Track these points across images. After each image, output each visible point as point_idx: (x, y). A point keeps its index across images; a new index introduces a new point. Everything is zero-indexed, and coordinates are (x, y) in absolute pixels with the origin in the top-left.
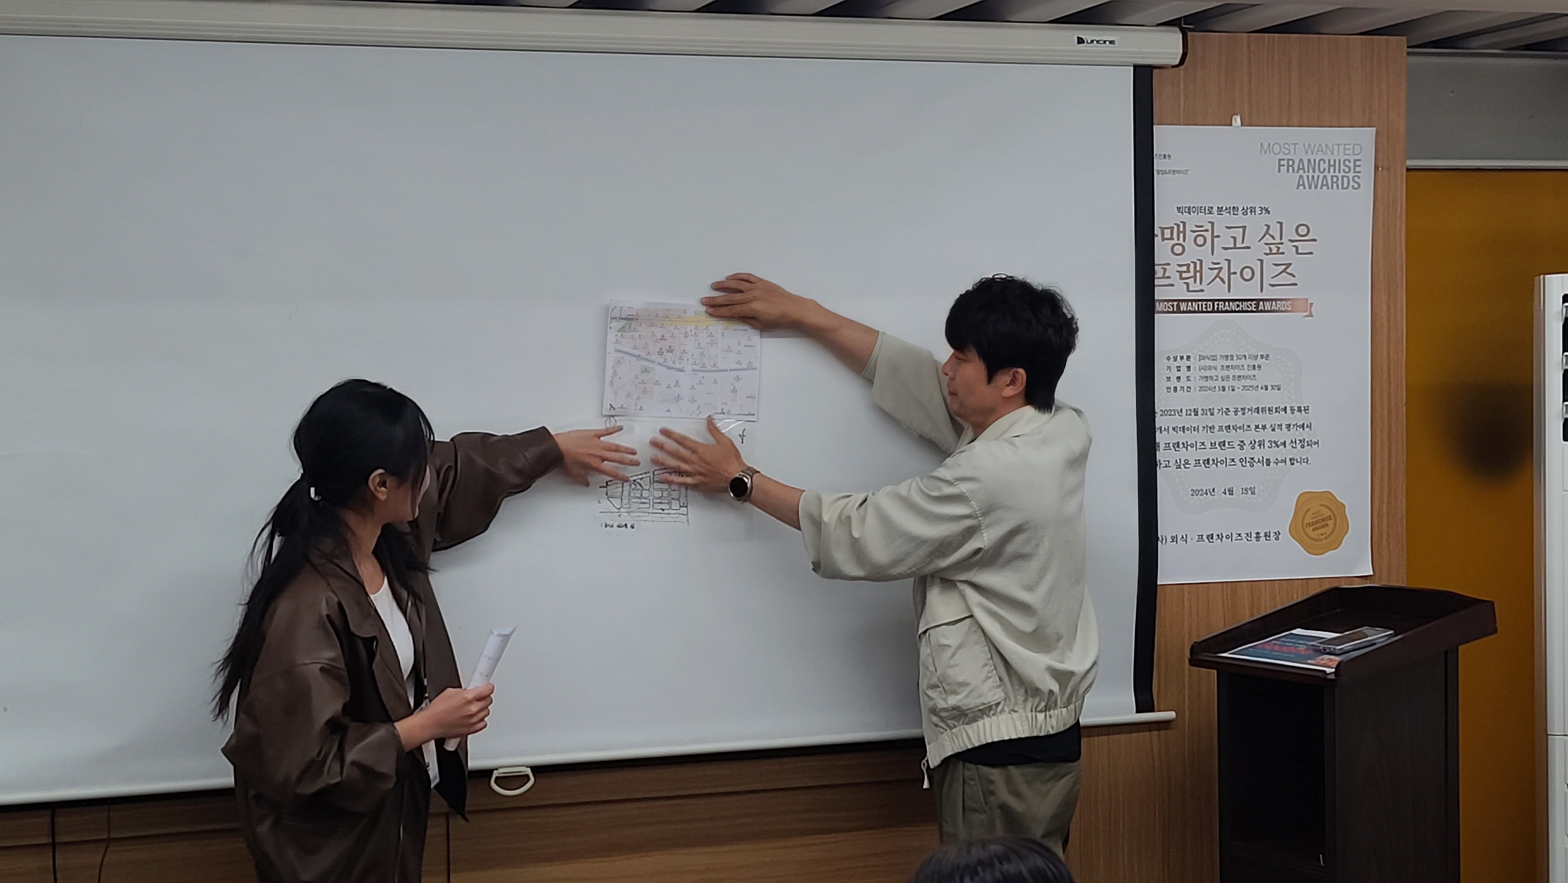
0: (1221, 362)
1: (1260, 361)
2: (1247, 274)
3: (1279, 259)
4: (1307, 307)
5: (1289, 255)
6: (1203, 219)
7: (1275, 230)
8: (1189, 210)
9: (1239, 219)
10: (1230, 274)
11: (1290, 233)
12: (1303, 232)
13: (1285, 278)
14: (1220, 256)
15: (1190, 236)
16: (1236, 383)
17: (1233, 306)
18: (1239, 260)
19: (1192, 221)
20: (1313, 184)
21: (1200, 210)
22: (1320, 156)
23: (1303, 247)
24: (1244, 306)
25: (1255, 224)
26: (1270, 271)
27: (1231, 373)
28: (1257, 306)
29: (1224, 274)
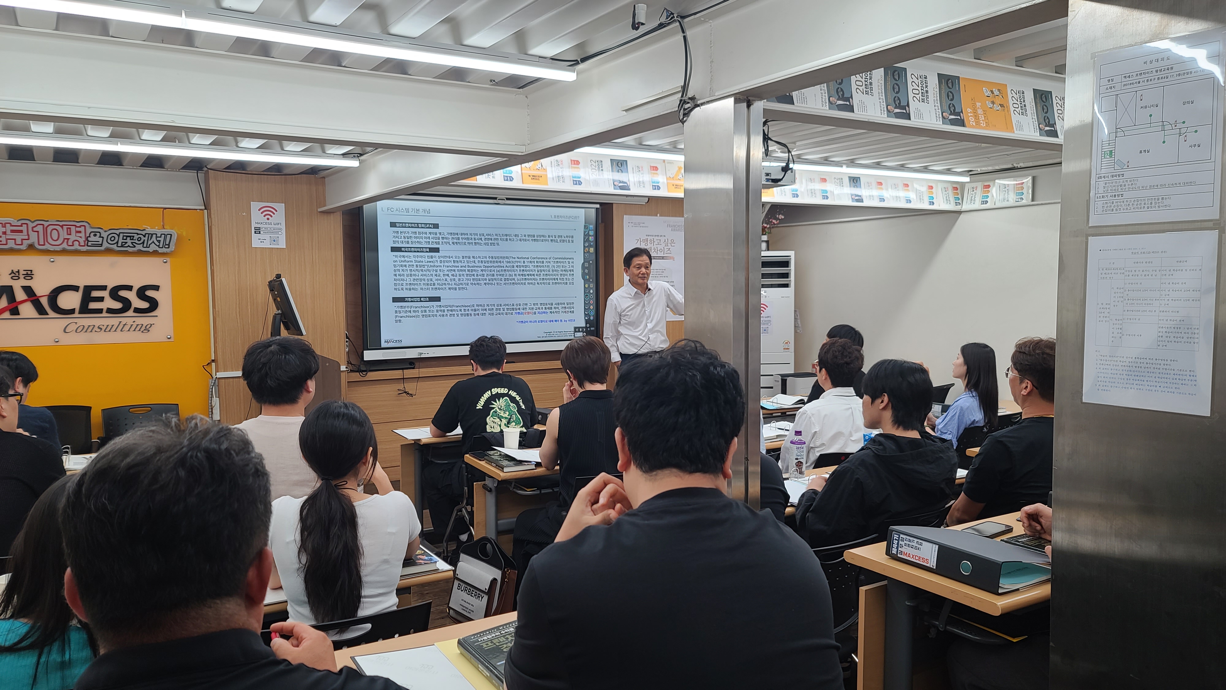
0: (655, 271)
1: (664, 271)
2: (661, 250)
3: (668, 247)
4: (673, 259)
5: (670, 247)
6: (652, 238)
7: (667, 241)
8: (649, 236)
9: (659, 238)
10: (657, 250)
11: (670, 242)
12: (673, 241)
13: (669, 252)
14: (655, 246)
15: (649, 242)
16: (659, 276)
17: (658, 258)
18: (659, 247)
19: (649, 238)
20: (674, 230)
21: (651, 236)
22: (676, 224)
23: (673, 245)
24: (660, 258)
25: (663, 239)
26: (666, 250)
27: (658, 273)
28: (663, 258)
29: (656, 250)
